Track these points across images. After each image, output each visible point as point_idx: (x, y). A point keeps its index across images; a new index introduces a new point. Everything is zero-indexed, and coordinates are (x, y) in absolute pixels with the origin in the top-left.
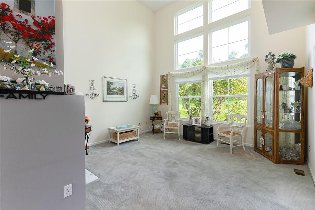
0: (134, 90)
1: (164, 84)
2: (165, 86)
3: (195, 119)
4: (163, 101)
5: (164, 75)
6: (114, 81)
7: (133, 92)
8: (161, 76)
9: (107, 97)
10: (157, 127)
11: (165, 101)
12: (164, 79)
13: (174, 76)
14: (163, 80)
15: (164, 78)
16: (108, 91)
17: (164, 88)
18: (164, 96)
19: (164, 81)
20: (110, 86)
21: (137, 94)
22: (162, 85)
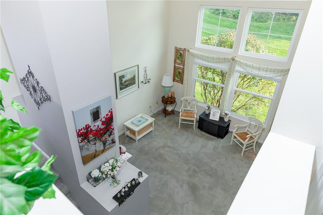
0: (145, 74)
1: (180, 59)
2: (181, 62)
3: (214, 112)
4: (176, 79)
5: (181, 49)
6: (125, 73)
7: (144, 76)
8: (176, 48)
9: (120, 93)
10: (170, 108)
11: (179, 80)
12: (181, 54)
13: (194, 55)
14: (179, 54)
15: (180, 51)
16: (121, 86)
17: (179, 64)
18: (178, 74)
19: (180, 56)
20: (122, 80)
21: (148, 77)
22: (177, 60)
